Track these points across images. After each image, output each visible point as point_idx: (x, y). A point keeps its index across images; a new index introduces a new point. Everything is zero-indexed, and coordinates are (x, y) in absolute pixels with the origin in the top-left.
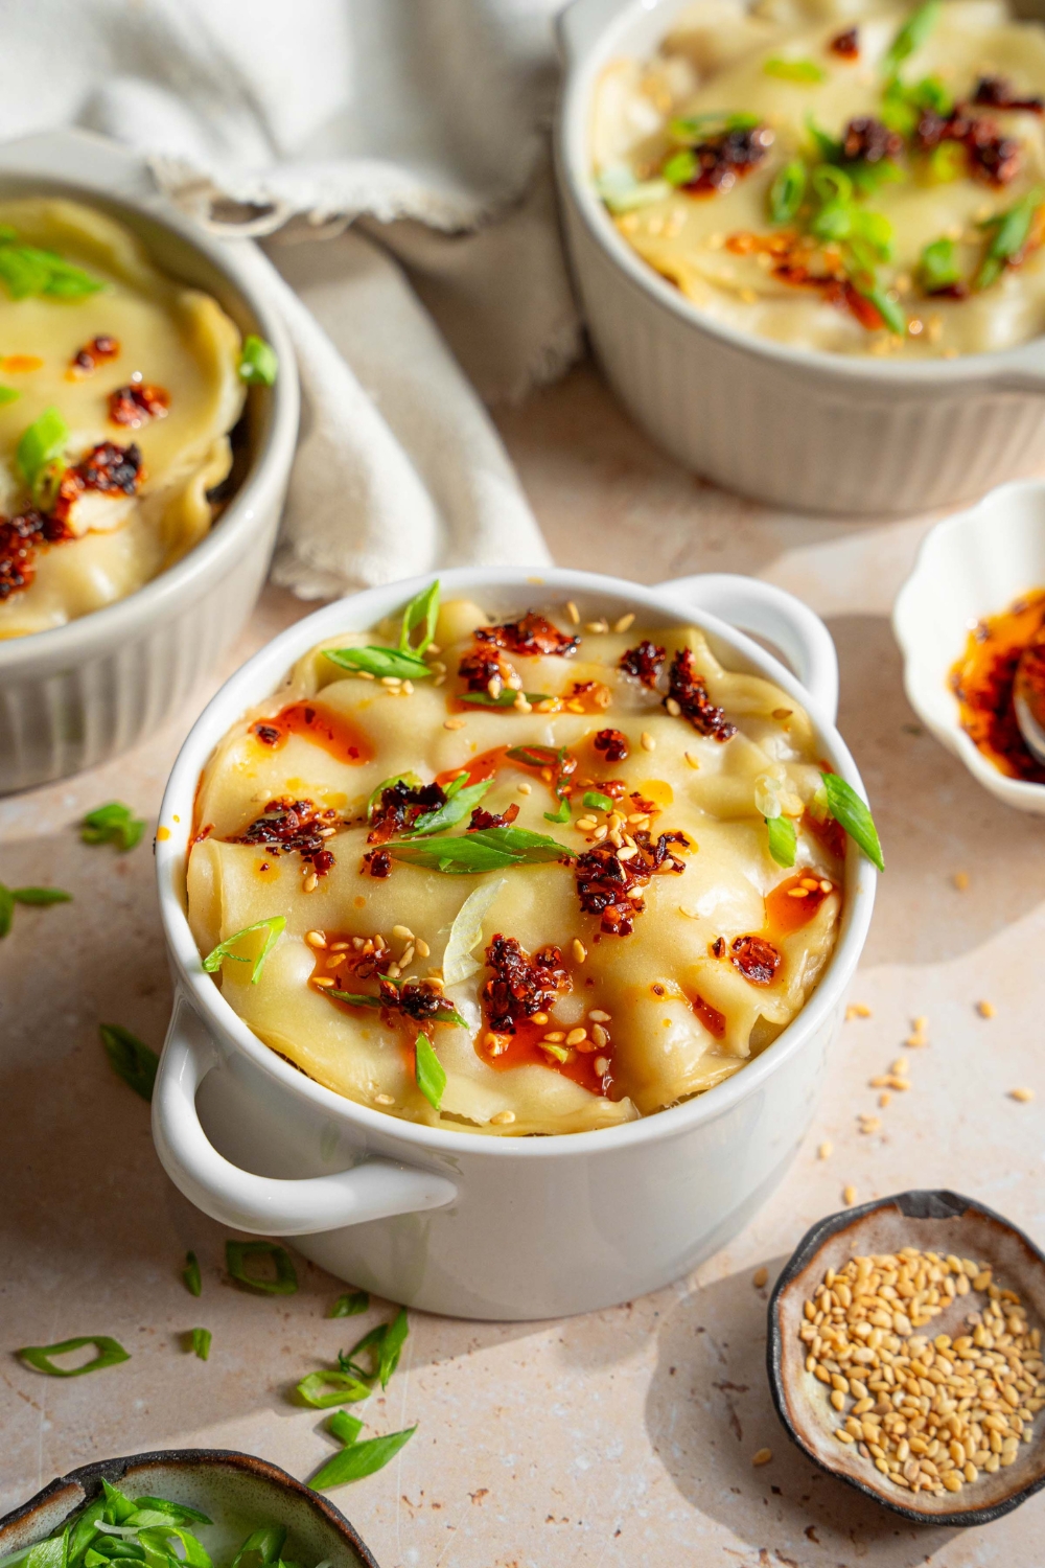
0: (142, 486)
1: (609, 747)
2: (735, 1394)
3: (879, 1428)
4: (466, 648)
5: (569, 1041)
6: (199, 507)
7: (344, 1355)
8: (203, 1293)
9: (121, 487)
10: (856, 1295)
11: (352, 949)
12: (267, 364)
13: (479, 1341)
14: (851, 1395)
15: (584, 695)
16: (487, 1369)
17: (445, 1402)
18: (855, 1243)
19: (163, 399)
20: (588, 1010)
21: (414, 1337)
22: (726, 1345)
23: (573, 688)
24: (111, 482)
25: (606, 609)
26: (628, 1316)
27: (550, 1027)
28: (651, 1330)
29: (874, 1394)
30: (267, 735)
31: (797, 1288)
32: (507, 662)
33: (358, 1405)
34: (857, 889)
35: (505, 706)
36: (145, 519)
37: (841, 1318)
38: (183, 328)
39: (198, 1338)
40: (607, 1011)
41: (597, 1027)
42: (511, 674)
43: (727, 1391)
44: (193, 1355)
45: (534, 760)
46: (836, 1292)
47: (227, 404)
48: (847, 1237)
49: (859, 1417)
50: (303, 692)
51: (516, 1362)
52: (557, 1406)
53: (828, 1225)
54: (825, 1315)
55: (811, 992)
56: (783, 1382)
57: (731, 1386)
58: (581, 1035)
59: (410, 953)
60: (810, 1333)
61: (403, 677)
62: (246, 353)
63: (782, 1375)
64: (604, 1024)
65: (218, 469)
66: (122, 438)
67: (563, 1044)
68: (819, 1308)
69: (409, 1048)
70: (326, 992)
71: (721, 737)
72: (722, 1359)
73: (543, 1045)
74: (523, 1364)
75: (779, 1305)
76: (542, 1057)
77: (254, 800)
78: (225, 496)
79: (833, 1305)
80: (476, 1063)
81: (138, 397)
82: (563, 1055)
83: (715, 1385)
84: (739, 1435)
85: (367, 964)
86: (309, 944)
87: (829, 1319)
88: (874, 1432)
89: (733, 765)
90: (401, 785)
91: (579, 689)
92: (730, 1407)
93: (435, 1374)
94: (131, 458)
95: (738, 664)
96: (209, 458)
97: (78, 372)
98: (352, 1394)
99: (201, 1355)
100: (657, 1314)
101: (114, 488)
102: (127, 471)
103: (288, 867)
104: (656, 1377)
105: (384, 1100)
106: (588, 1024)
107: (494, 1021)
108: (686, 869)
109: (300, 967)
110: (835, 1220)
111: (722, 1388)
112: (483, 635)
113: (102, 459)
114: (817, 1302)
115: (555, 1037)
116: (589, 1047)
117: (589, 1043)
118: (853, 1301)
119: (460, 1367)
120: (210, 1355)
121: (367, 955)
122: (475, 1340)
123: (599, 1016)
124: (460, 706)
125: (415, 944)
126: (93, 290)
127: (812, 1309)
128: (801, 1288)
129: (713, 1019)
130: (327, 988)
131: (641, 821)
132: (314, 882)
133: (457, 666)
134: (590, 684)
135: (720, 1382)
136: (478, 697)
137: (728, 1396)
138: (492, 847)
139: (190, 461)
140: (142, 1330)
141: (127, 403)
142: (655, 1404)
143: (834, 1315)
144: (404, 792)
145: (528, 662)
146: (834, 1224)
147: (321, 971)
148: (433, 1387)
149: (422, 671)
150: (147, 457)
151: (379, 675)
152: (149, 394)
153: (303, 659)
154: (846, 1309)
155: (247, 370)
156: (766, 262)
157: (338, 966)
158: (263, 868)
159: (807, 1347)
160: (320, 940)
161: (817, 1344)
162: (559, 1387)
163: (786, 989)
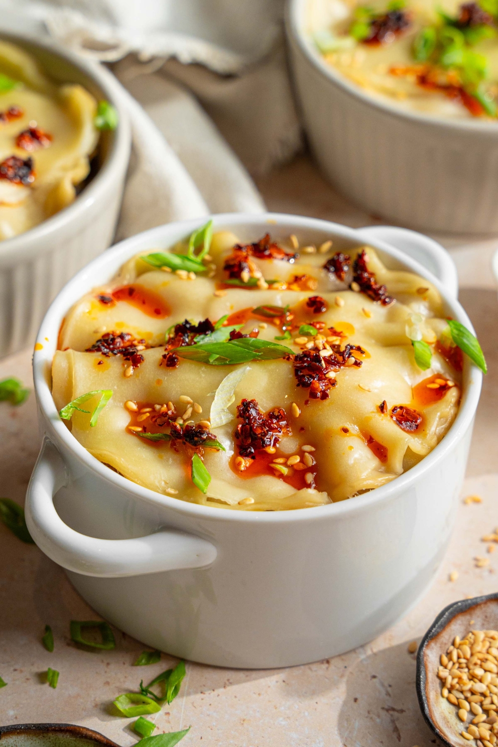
0: (32, 181)
1: (316, 306)
2: (396, 714)
3: (490, 732)
4: (229, 254)
5: (289, 463)
6: (68, 190)
7: (144, 685)
8: (55, 650)
9: (21, 180)
10: (474, 652)
11: (154, 410)
12: (112, 117)
13: (231, 681)
14: (472, 712)
15: (300, 283)
16: (236, 697)
17: (208, 715)
18: (472, 621)
19: (49, 137)
20: (300, 446)
21: (188, 677)
22: (390, 686)
23: (293, 279)
24: (16, 176)
25: (315, 239)
26: (327, 668)
27: (277, 455)
28: (342, 676)
29: (486, 712)
30: (104, 300)
31: (436, 644)
32: (253, 262)
33: (152, 716)
34: (470, 382)
35: (252, 286)
36: (35, 200)
37: (464, 665)
39: (51, 674)
40: (312, 445)
41: (307, 454)
42: (254, 269)
43: (391, 712)
44: (47, 685)
45: (268, 314)
46: (461, 650)
47: (87, 140)
48: (468, 617)
49: (477, 725)
50: (128, 280)
51: (255, 693)
52: (281, 719)
53: (455, 606)
54: (454, 664)
55: (441, 438)
57: (393, 709)
58: (296, 459)
59: (190, 411)
60: (444, 673)
61: (189, 271)
62: (99, 112)
64: (310, 453)
65: (82, 171)
66: (23, 155)
67: (285, 464)
68: (450, 659)
69: (188, 463)
70: (137, 434)
71: (384, 303)
72: (388, 694)
73: (273, 465)
74: (259, 694)
76: (272, 472)
77: (96, 332)
78: (82, 187)
79: (459, 658)
80: (230, 474)
81: (34, 135)
82: (285, 471)
83: (383, 708)
84: (399, 738)
85: (163, 418)
86: (127, 408)
87: (457, 665)
88: (487, 734)
89: (392, 317)
90: (187, 322)
91: (297, 279)
92: (393, 721)
93: (202, 699)
94: (28, 164)
95: (396, 266)
96: (75, 166)
98: (148, 708)
99: (52, 685)
100: (346, 667)
101: (17, 180)
102: (25, 170)
103: (114, 364)
104: (345, 703)
105: (172, 491)
106: (301, 453)
107: (241, 450)
108: (363, 365)
109: (122, 420)
110: (460, 604)
111: (387, 710)
112: (239, 248)
113: (11, 163)
114: (449, 656)
115: (281, 460)
116: (301, 467)
117: (301, 464)
118: (472, 655)
119: (218, 695)
120: (58, 685)
121: (163, 413)
122: (228, 680)
123: (308, 448)
124: (224, 286)
125: (193, 406)
127: (445, 659)
128: (438, 645)
129: (380, 450)
130: (137, 432)
131: (336, 340)
132: (131, 371)
133: (222, 265)
134: (304, 276)
135: (386, 707)
136: (235, 282)
137: (392, 715)
138: (241, 347)
139: (62, 168)
140: (15, 670)
141: (27, 138)
142: (344, 719)
143: (460, 663)
144: (188, 326)
145: (265, 263)
146: (459, 606)
147: (134, 423)
148: (201, 706)
149: (201, 268)
150: (38, 164)
151: (174, 269)
152: (40, 133)
153: (128, 262)
154: (467, 659)
155: (100, 122)
156: (411, 79)
157: (144, 420)
158: (100, 363)
159: (443, 682)
160: (134, 406)
161: (449, 680)
162: (283, 708)
163: (426, 435)
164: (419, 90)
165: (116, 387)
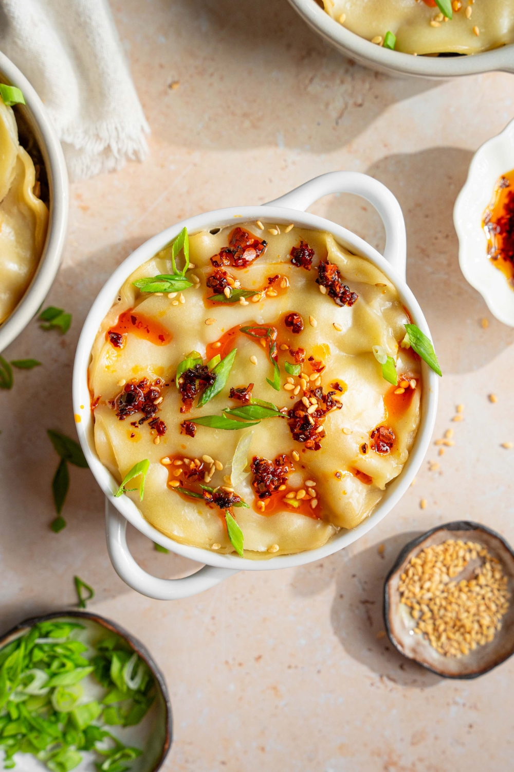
2: (369, 606)
5: (298, 498)
11: (184, 466)
14: (421, 611)
20: (305, 480)
26: (321, 571)
27: (289, 490)
29: (431, 611)
30: (115, 339)
40: (314, 481)
41: (310, 489)
43: (366, 604)
49: (424, 621)
57: (367, 602)
58: (302, 494)
59: (213, 469)
64: (313, 488)
67: (295, 498)
69: (223, 516)
73: (285, 500)
76: (286, 506)
80: (256, 516)
82: (295, 504)
83: (360, 601)
84: (371, 624)
85: (194, 476)
86: (163, 463)
92: (367, 611)
100: (334, 569)
103: (144, 433)
104: (335, 600)
105: (215, 547)
106: (306, 488)
107: (261, 495)
111: (363, 603)
115: (291, 495)
116: (308, 498)
117: (307, 496)
121: (192, 470)
123: (310, 483)
125: (215, 465)
129: (364, 477)
130: (176, 488)
132: (158, 440)
135: (363, 600)
137: (366, 607)
142: (335, 612)
147: (172, 478)
157: (180, 475)
158: (132, 436)
159: (402, 594)
160: (167, 461)
161: (406, 594)
162: (291, 607)
163: (399, 454)
165: (150, 453)
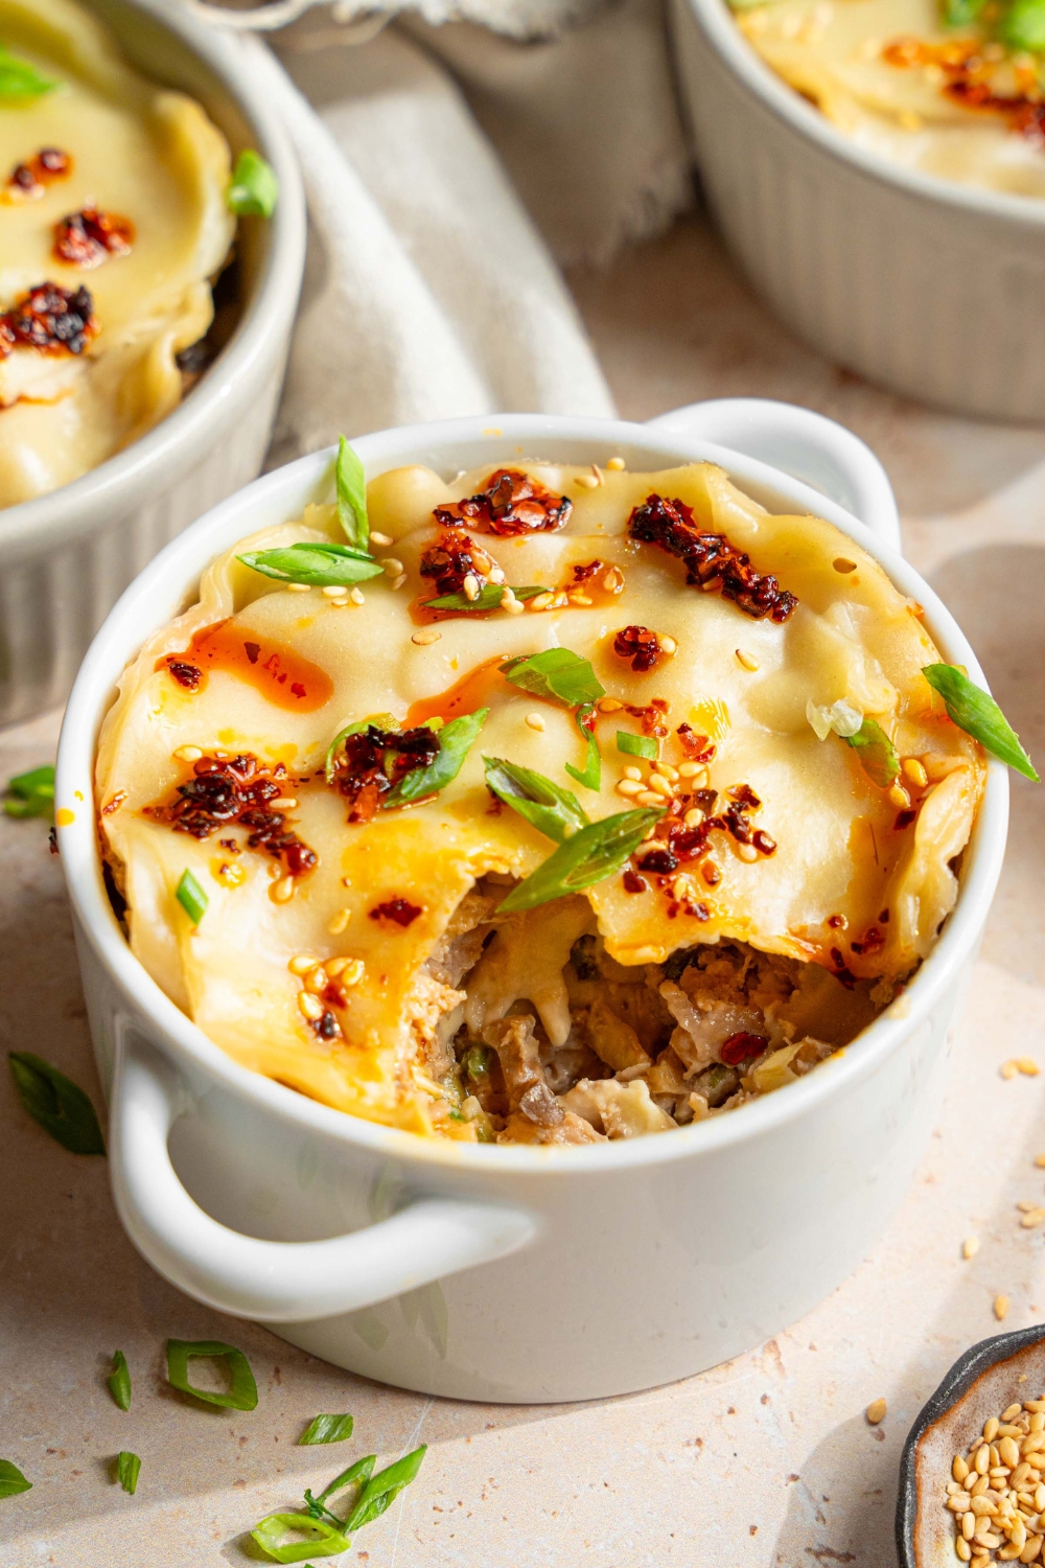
0: (93, 346)
6: (166, 371)
7: (315, 1495)
8: (132, 1406)
9: (65, 344)
10: (1027, 1451)
12: (264, 186)
15: (590, 581)
18: (1024, 1377)
19: (125, 232)
22: (826, 1499)
23: (573, 574)
24: (52, 336)
26: (698, 1455)
28: (727, 1475)
30: (182, 673)
31: (942, 1431)
32: (483, 549)
33: (331, 1560)
36: (96, 388)
37: (1002, 1483)
38: (158, 140)
39: (124, 1464)
44: (119, 1485)
46: (998, 1447)
47: (211, 243)
48: (1014, 1368)
51: (544, 1511)
53: (988, 1349)
54: (980, 1476)
56: (915, 1555)
60: (961, 1501)
61: (349, 583)
62: (237, 173)
63: (914, 1544)
65: (198, 320)
66: (68, 280)
68: (973, 1468)
72: (820, 1518)
74: (554, 1513)
75: (916, 1452)
78: (202, 357)
79: (991, 1465)
81: (93, 227)
83: (809, 1550)
87: (986, 1480)
90: (372, 728)
91: (581, 573)
94: (78, 305)
96: (183, 308)
97: (16, 194)
98: (323, 1545)
99: (128, 1487)
100: (735, 1455)
101: (54, 344)
102: (73, 321)
110: (998, 1344)
112: (446, 516)
113: (40, 305)
114: (971, 1456)
118: (1023, 1457)
120: (138, 1487)
122: (491, 1480)
126: (41, 90)
127: (963, 1467)
128: (950, 1432)
133: (417, 563)
134: (595, 564)
135: (815, 1548)
136: (452, 602)
139: (159, 312)
140: (51, 1451)
141: (78, 234)
143: (991, 1478)
144: (376, 739)
145: (511, 545)
146: (997, 1349)
149: (374, 572)
150: (99, 306)
151: (317, 584)
152: (106, 225)
154: (1013, 1470)
155: (239, 194)
156: (935, 77)
159: (957, 1523)
161: (970, 1522)
162: (601, 1546)
164: (947, 107)
